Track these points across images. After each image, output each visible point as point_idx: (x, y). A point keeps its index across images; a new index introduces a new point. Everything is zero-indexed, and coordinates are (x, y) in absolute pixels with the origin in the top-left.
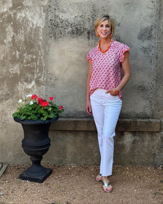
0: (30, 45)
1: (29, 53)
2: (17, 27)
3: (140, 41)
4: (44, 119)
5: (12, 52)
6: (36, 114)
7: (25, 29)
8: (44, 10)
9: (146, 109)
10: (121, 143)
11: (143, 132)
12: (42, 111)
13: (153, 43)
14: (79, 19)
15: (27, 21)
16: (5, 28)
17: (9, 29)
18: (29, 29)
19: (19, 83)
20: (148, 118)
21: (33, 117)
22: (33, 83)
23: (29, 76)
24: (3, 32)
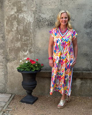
0: (26, 32)
1: (25, 36)
3: (85, 29)
4: (34, 70)
6: (29, 68)
7: (23, 23)
8: (33, 13)
9: (88, 66)
10: (74, 84)
11: (86, 79)
12: (32, 67)
14: (52, 17)
15: (24, 19)
16: (13, 23)
17: (15, 23)
18: (25, 23)
19: (20, 52)
20: (90, 71)
22: (28, 52)
23: (25, 48)
24: (12, 25)
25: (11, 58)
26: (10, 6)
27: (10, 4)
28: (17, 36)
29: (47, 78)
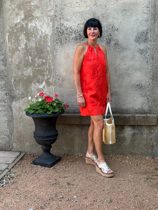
0: (40, 51)
1: (39, 58)
2: (28, 35)
3: (137, 44)
4: (50, 113)
5: (25, 57)
6: (43, 109)
7: (36, 36)
8: (51, 19)
9: (144, 106)
10: (122, 135)
11: (141, 126)
12: (48, 107)
13: (149, 45)
14: (82, 26)
15: (37, 30)
16: (19, 36)
17: (23, 37)
18: (39, 37)
20: (146, 113)
21: (41, 111)
22: (44, 83)
23: (40, 77)
24: (18, 40)
25: (19, 94)
26: (14, 10)
27: (13, 6)
28: (27, 58)
29: (76, 125)
